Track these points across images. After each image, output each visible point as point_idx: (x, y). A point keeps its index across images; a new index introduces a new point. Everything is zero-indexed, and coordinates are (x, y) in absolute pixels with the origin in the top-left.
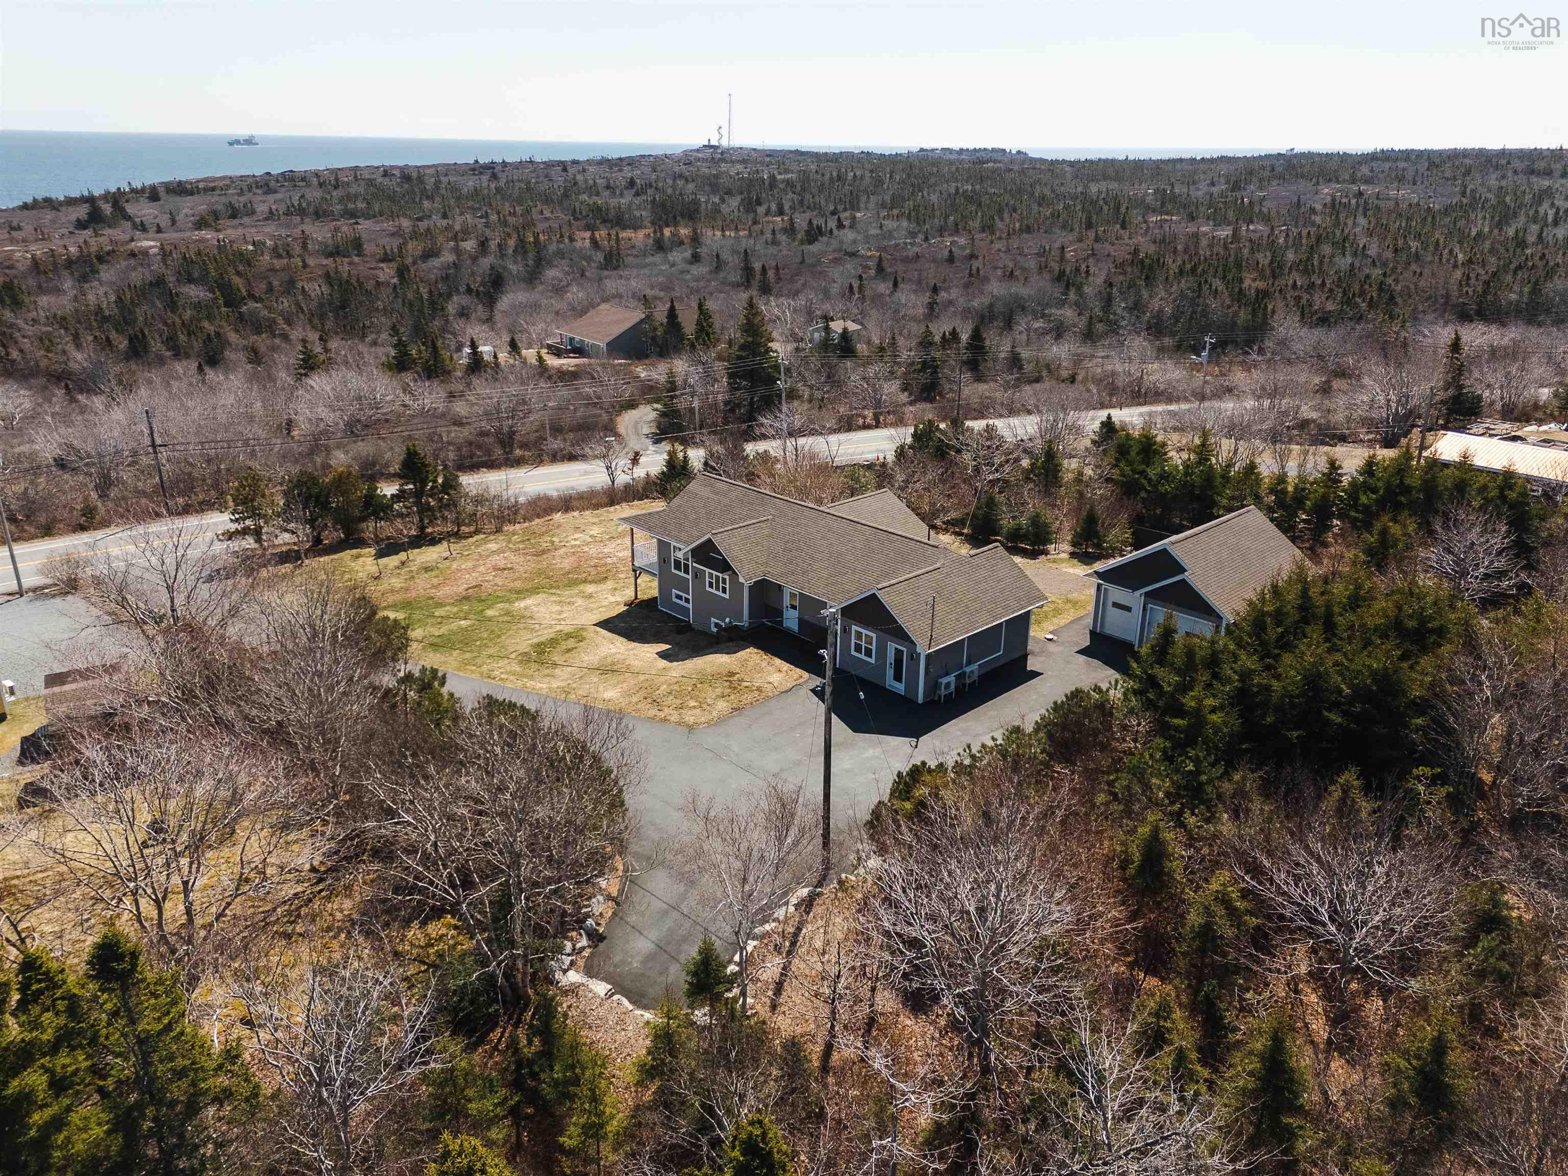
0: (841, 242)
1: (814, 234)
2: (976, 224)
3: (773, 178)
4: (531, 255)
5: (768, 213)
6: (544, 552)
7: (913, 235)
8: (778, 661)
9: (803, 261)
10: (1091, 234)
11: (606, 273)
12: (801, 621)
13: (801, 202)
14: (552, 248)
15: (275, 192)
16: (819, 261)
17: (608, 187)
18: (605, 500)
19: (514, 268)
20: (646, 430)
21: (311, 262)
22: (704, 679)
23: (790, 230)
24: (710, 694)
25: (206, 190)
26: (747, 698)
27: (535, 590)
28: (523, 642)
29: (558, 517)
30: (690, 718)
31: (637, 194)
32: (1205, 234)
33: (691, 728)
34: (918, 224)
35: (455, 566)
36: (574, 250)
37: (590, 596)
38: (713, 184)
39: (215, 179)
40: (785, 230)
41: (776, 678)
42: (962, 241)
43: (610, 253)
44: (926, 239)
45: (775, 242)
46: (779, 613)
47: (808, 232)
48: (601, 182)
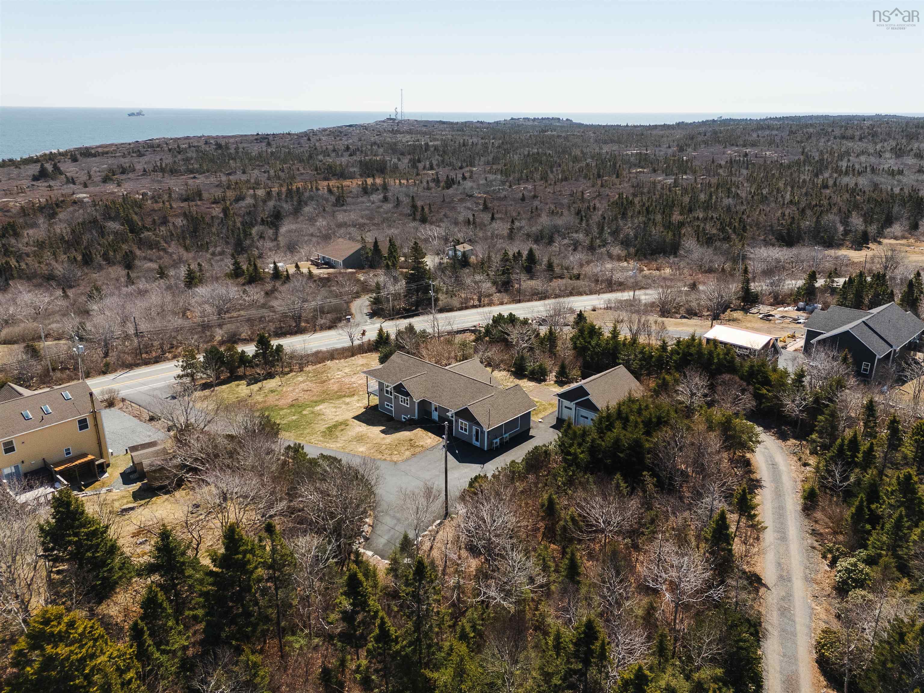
0: (464, 188)
1: (450, 183)
2: (537, 176)
3: (427, 144)
4: (295, 199)
5: (424, 168)
6: (324, 382)
7: (503, 183)
8: (430, 434)
9: (444, 201)
10: (599, 182)
11: (337, 208)
12: (439, 416)
13: (443, 161)
14: (307, 194)
15: (144, 155)
16: (452, 200)
17: (334, 150)
18: (350, 354)
19: (287, 207)
20: (366, 311)
21: (174, 206)
22: (400, 443)
23: (437, 181)
24: (403, 449)
25: (103, 153)
26: (418, 450)
27: (323, 401)
28: (323, 427)
29: (328, 363)
30: (395, 458)
31: (351, 155)
32: (660, 182)
33: (395, 463)
34: (506, 176)
35: (284, 389)
36: (319, 196)
37: (348, 404)
38: (393, 149)
39: (106, 146)
40: (434, 180)
41: (429, 441)
42: (530, 187)
43: (339, 197)
44: (510, 186)
45: (428, 188)
46: (430, 413)
47: (446, 182)
48: (330, 147)
